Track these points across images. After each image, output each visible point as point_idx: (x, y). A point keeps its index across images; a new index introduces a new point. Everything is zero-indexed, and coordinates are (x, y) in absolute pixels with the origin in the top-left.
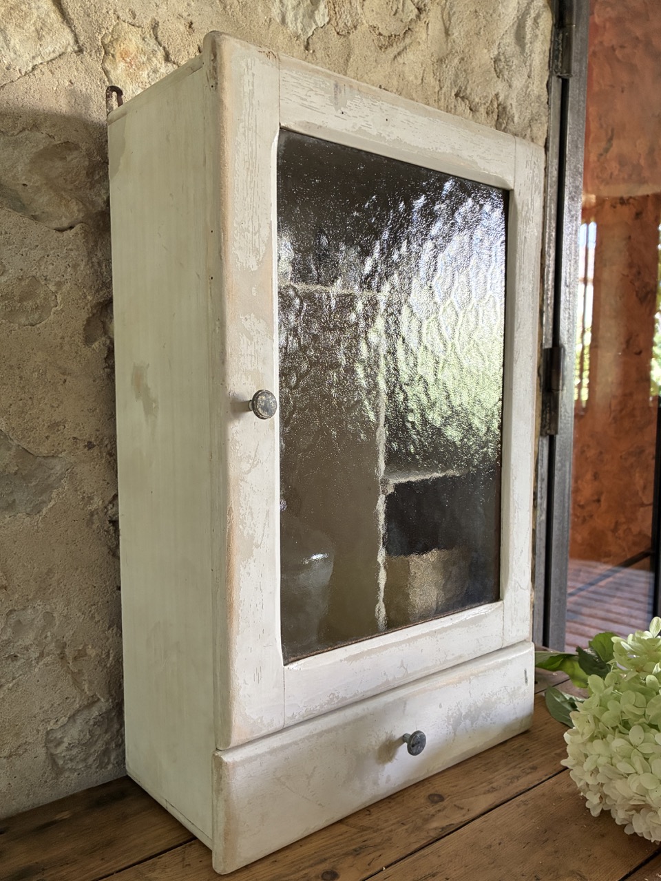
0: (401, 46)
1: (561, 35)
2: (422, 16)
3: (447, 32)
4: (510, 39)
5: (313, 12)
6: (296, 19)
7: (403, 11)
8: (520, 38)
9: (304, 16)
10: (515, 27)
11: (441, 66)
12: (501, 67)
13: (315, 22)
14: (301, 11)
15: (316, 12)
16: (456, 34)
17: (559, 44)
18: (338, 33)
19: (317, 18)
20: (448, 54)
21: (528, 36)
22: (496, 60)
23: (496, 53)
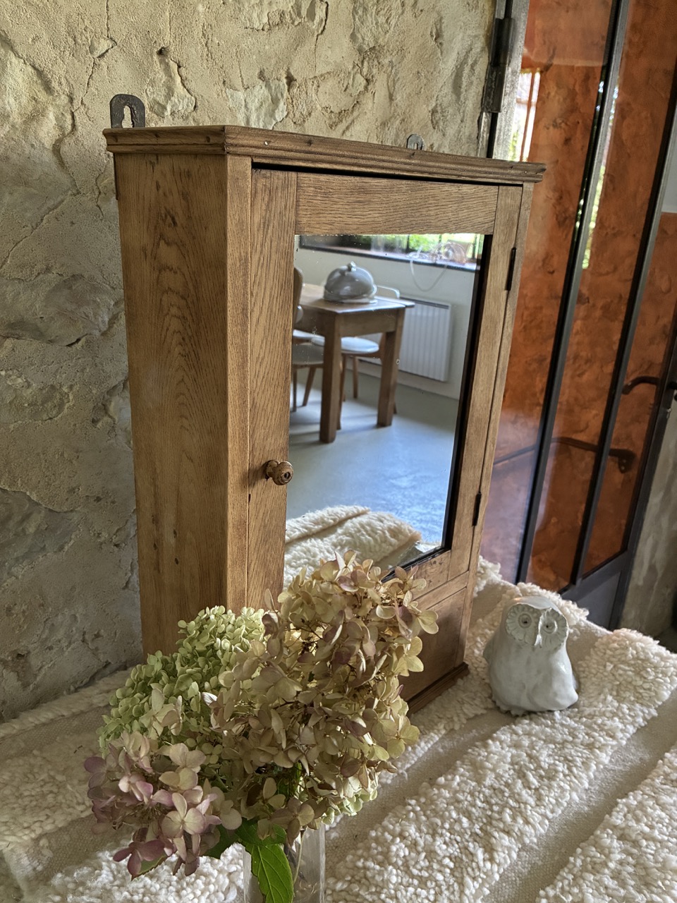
0: (349, 120)
1: (495, 73)
2: (369, 87)
3: (391, 97)
4: (448, 89)
5: (274, 111)
6: (259, 119)
7: (353, 86)
8: (457, 87)
9: (266, 115)
10: (453, 77)
11: (384, 130)
12: (437, 119)
13: (275, 119)
14: (263, 111)
15: (276, 111)
16: (399, 98)
17: (492, 82)
18: (295, 123)
19: (277, 116)
20: (391, 118)
21: (464, 84)
22: (434, 112)
23: (434, 105)
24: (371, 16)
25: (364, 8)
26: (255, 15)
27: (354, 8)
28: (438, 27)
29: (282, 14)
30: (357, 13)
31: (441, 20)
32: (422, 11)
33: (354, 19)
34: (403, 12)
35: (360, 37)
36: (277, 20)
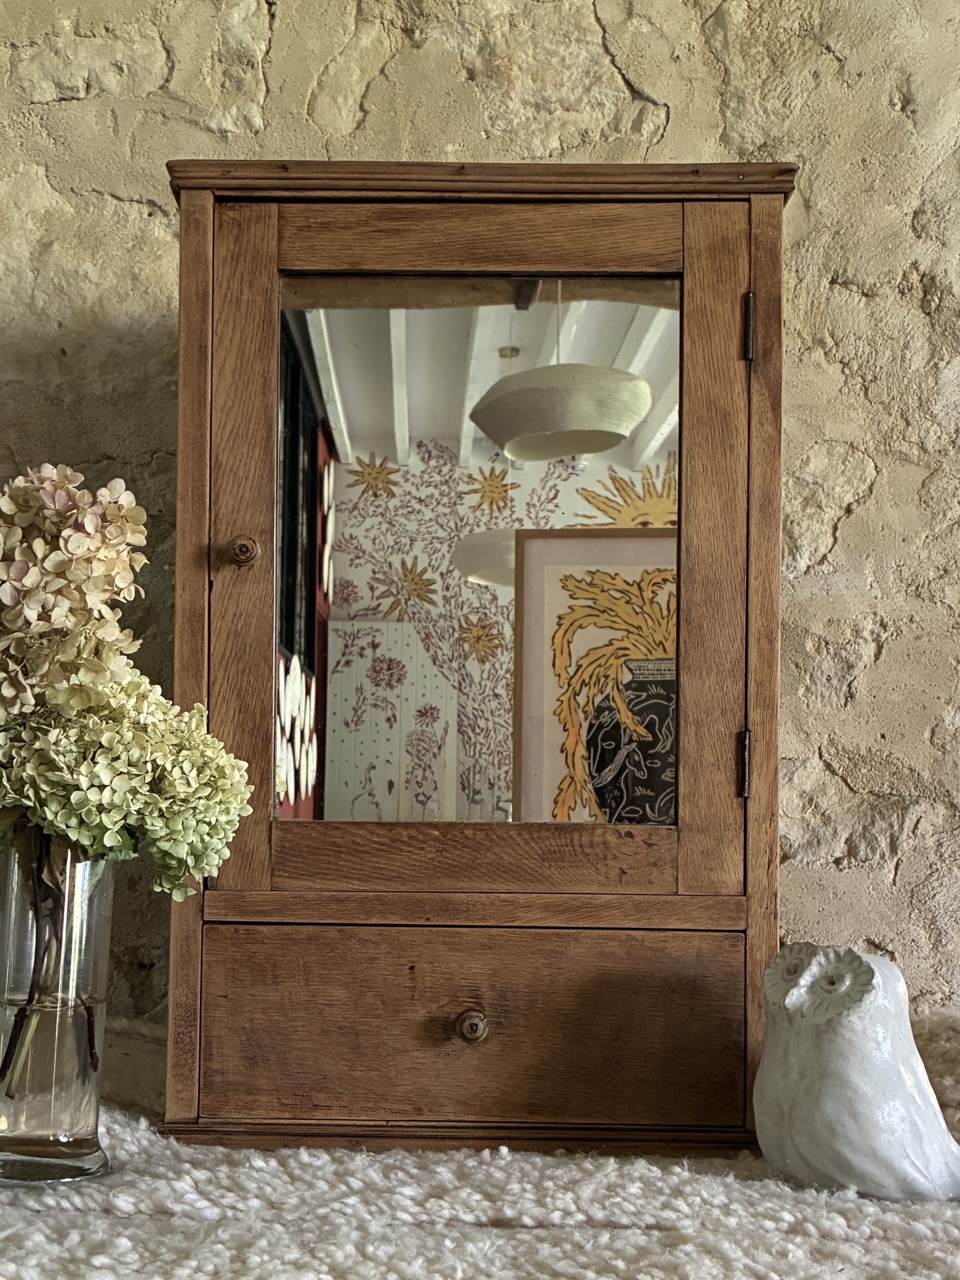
24: (753, 103)
25: (739, 97)
26: (536, 142)
27: (723, 102)
28: (905, 90)
29: (584, 134)
30: (728, 107)
31: (908, 79)
32: (859, 75)
33: (724, 115)
34: (818, 85)
35: (735, 135)
36: (577, 140)
